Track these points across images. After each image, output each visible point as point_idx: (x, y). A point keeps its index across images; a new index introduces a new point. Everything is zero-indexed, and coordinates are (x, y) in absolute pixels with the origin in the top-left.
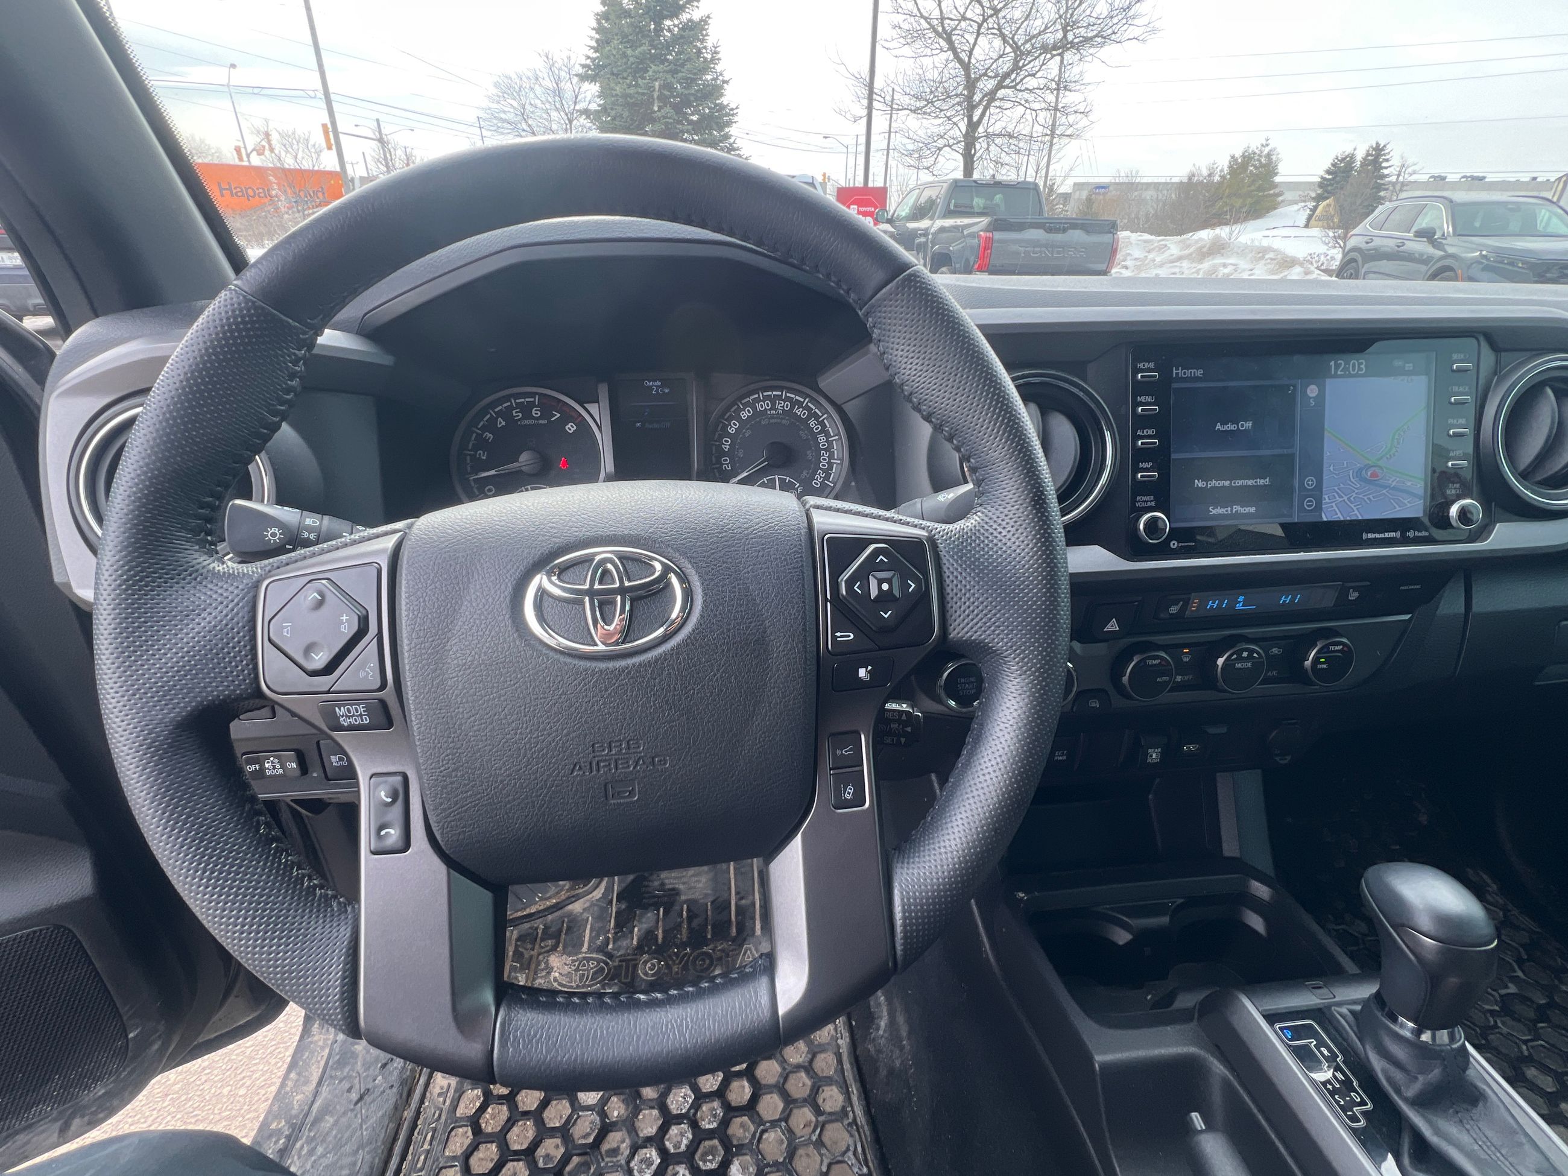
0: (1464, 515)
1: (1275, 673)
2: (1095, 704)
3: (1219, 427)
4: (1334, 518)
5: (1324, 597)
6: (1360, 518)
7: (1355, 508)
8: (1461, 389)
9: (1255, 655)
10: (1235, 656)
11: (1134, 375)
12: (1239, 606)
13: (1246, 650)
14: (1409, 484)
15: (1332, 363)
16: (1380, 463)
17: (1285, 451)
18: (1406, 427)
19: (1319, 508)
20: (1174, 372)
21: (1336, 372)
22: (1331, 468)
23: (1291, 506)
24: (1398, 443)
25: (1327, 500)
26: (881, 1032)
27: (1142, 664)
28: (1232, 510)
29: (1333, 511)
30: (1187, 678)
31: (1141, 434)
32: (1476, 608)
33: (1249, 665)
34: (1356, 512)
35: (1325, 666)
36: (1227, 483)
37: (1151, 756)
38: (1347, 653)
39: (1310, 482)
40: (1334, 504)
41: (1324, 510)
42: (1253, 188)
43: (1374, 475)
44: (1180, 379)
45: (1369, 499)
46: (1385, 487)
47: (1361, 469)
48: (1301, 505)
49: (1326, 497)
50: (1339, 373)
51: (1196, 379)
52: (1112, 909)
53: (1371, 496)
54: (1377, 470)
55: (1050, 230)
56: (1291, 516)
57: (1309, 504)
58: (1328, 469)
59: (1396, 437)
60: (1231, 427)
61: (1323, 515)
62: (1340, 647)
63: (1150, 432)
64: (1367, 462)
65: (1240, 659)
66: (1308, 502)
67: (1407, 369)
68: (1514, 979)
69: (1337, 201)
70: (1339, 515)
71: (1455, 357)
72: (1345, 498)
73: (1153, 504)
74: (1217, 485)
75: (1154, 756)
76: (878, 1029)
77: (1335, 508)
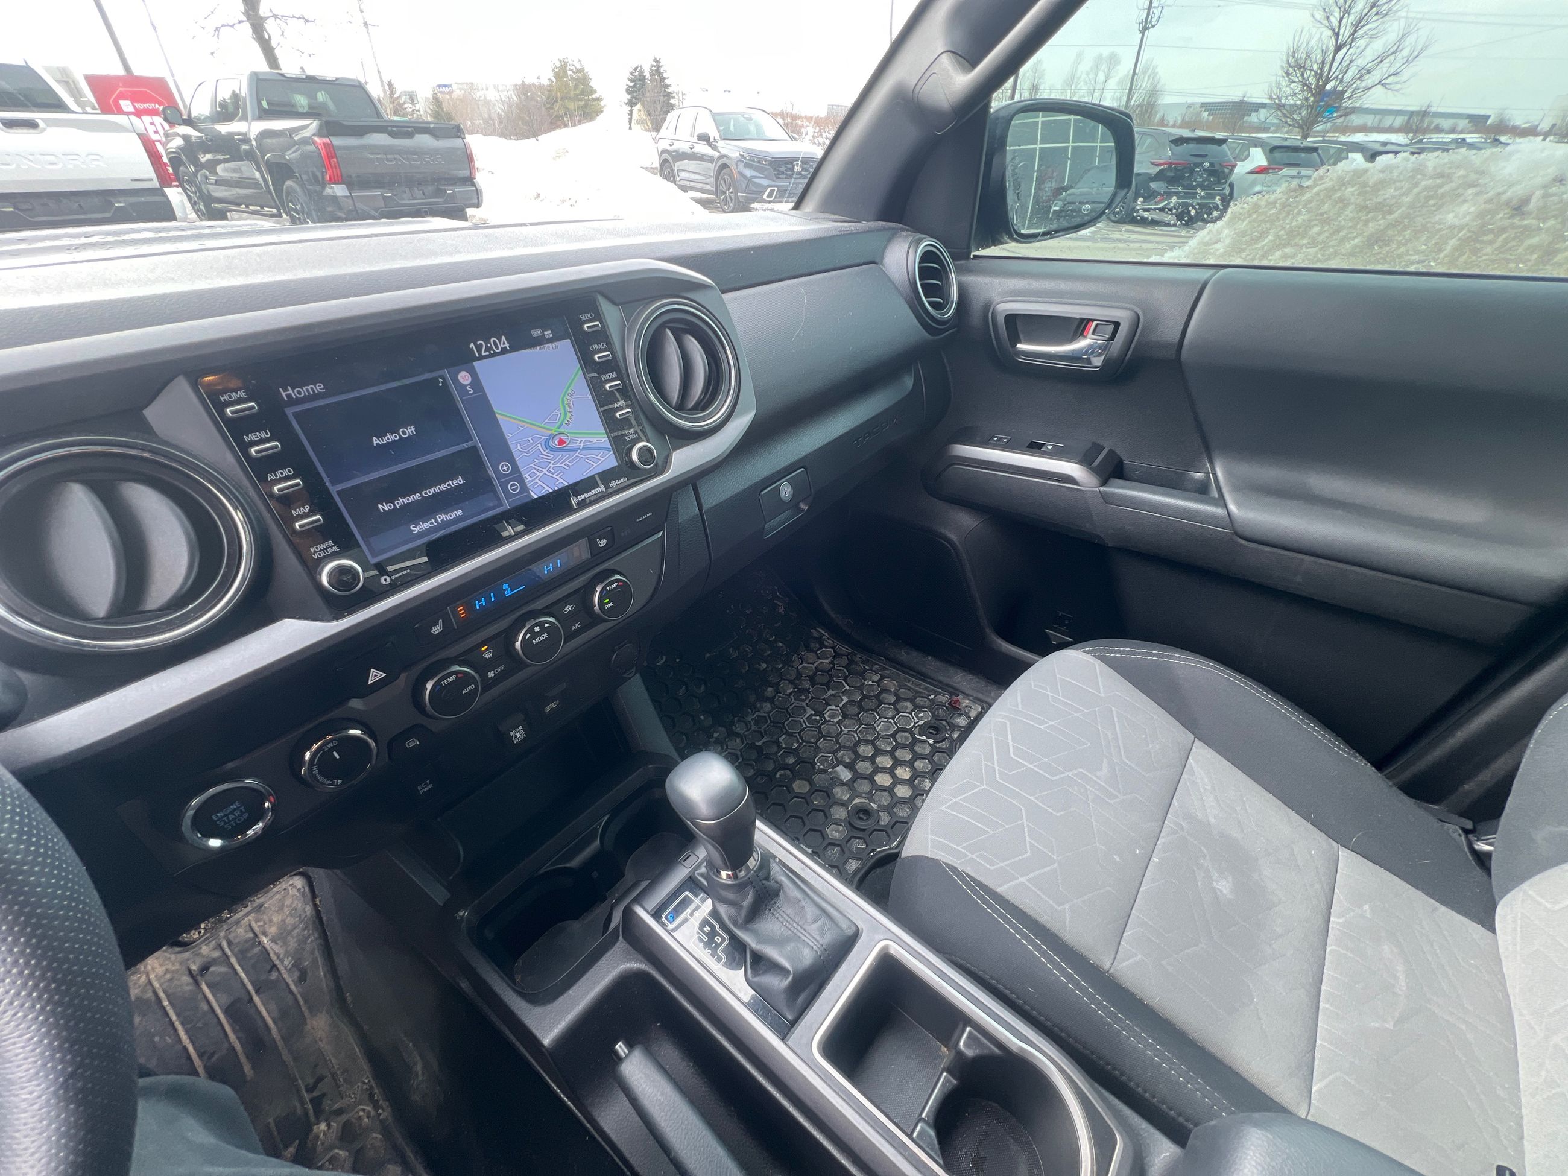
0: (645, 454)
1: (577, 625)
2: (413, 743)
3: (375, 441)
4: (544, 492)
5: (579, 552)
6: (567, 484)
7: (558, 478)
8: (600, 346)
9: (546, 625)
10: (528, 635)
11: (222, 413)
12: (508, 593)
13: (536, 625)
14: (595, 441)
15: (472, 345)
16: (562, 430)
17: (465, 446)
18: (570, 391)
19: (524, 488)
20: (284, 394)
21: (479, 352)
22: (519, 448)
23: (498, 498)
24: (570, 407)
25: (529, 479)
26: (420, 1078)
27: (438, 687)
28: (436, 521)
29: (539, 486)
30: (499, 670)
31: (273, 477)
32: (706, 506)
33: (545, 635)
34: (561, 480)
35: (611, 605)
36: (417, 496)
37: (516, 737)
38: (624, 587)
39: (505, 468)
40: (537, 480)
41: (531, 488)
42: (578, 92)
43: (561, 442)
44: (292, 402)
45: (566, 465)
46: (575, 450)
47: (547, 441)
48: (506, 491)
49: (527, 476)
50: (483, 354)
51: (316, 397)
52: (551, 865)
53: (567, 462)
54: (563, 437)
55: (393, 135)
56: (501, 504)
57: (513, 488)
58: (516, 449)
59: (566, 402)
60: (390, 438)
61: (532, 494)
62: (615, 585)
63: (286, 472)
64: (550, 432)
65: (535, 635)
66: (511, 486)
67: (547, 337)
68: (845, 692)
69: (644, 105)
70: (547, 488)
71: (583, 318)
72: (545, 471)
73: (336, 548)
74: (406, 501)
75: (518, 735)
76: (417, 1075)
77: (540, 483)
